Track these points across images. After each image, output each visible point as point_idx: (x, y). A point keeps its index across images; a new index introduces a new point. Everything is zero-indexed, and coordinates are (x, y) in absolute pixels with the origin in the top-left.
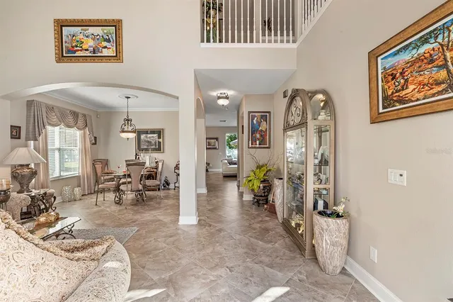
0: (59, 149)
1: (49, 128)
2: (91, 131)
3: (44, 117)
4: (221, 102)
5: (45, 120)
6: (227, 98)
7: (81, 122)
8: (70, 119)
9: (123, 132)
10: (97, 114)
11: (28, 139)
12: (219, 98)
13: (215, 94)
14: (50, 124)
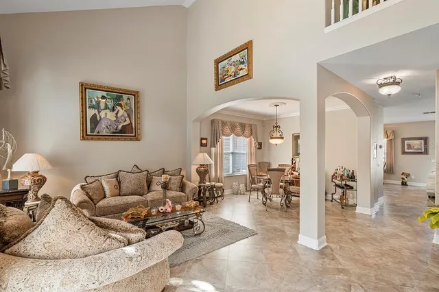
0: (233, 153)
1: (224, 137)
2: (256, 138)
3: (221, 130)
4: (385, 91)
5: (221, 132)
6: (395, 83)
7: (247, 132)
8: (238, 130)
9: (272, 138)
10: (263, 122)
11: (211, 147)
12: (381, 85)
13: (373, 81)
14: (224, 135)
